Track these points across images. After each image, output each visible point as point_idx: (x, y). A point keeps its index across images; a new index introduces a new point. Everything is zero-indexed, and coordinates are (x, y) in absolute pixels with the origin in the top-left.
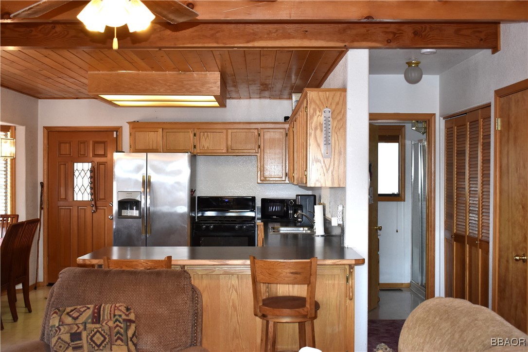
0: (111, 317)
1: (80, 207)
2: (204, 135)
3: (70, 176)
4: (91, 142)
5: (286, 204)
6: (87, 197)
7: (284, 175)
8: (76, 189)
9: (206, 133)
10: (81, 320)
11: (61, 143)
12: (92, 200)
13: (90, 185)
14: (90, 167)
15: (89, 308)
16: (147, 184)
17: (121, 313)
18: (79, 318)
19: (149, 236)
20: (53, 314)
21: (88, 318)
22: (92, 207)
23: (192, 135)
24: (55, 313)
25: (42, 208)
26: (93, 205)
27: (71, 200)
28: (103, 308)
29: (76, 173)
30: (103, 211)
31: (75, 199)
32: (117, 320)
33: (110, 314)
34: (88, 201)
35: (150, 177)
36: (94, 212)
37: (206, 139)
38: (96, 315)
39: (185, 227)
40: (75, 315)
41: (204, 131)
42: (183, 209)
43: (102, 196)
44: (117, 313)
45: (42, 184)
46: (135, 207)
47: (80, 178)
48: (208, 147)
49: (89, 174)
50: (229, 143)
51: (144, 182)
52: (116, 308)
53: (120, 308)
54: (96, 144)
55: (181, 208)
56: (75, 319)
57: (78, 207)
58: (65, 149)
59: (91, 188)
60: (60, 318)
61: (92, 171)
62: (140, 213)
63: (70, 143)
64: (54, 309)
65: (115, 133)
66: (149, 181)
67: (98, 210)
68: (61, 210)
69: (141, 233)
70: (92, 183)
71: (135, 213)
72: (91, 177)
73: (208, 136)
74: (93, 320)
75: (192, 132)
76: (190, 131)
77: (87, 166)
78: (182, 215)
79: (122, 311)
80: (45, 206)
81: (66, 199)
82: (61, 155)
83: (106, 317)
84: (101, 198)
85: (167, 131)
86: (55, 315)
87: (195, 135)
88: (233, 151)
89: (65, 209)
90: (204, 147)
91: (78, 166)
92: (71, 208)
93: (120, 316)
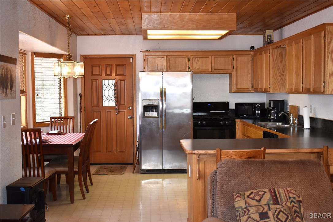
0: (287, 199)
1: (107, 111)
2: (195, 60)
3: (100, 89)
4: (114, 65)
5: (254, 107)
6: (112, 103)
7: (251, 87)
8: (104, 98)
9: (197, 58)
10: (264, 201)
11: (93, 66)
12: (116, 105)
13: (114, 95)
14: (114, 83)
15: (265, 192)
16: (163, 94)
17: (294, 196)
18: (261, 200)
19: (165, 130)
20: (236, 198)
21: (269, 200)
22: (116, 110)
23: (187, 60)
24: (238, 196)
25: (81, 111)
26: (117, 109)
27: (100, 106)
28: (278, 192)
29: (104, 88)
30: (124, 113)
31: (104, 105)
32: (292, 202)
33: (286, 197)
34: (113, 106)
35: (165, 89)
36: (118, 114)
37: (197, 63)
38: (274, 197)
39: (189, 123)
40: (258, 198)
41: (196, 57)
42: (188, 110)
43: (123, 103)
44: (291, 195)
45: (80, 95)
46: (154, 110)
47: (107, 91)
48: (198, 68)
49: (113, 87)
50: (213, 65)
51: (161, 93)
52: (289, 192)
53: (292, 191)
54: (118, 67)
55: (187, 110)
56: (259, 201)
57: (106, 110)
58: (96, 71)
59: (115, 97)
60: (245, 201)
61: (116, 85)
62: (158, 114)
63: (99, 66)
64: (235, 193)
65: (131, 59)
66: (165, 93)
67: (120, 112)
68: (94, 113)
69: (159, 128)
70: (116, 94)
71: (154, 114)
72: (115, 90)
73: (198, 60)
74: (273, 202)
75: (187, 57)
76: (186, 57)
77: (112, 82)
78: (187, 115)
79: (295, 194)
80: (83, 110)
81: (97, 105)
82: (93, 74)
83: (283, 199)
84: (122, 104)
85: (170, 57)
86: (238, 198)
87: (189, 60)
88: (216, 70)
89: (97, 112)
90: (195, 68)
91: (105, 82)
92: (101, 111)
93: (294, 198)
